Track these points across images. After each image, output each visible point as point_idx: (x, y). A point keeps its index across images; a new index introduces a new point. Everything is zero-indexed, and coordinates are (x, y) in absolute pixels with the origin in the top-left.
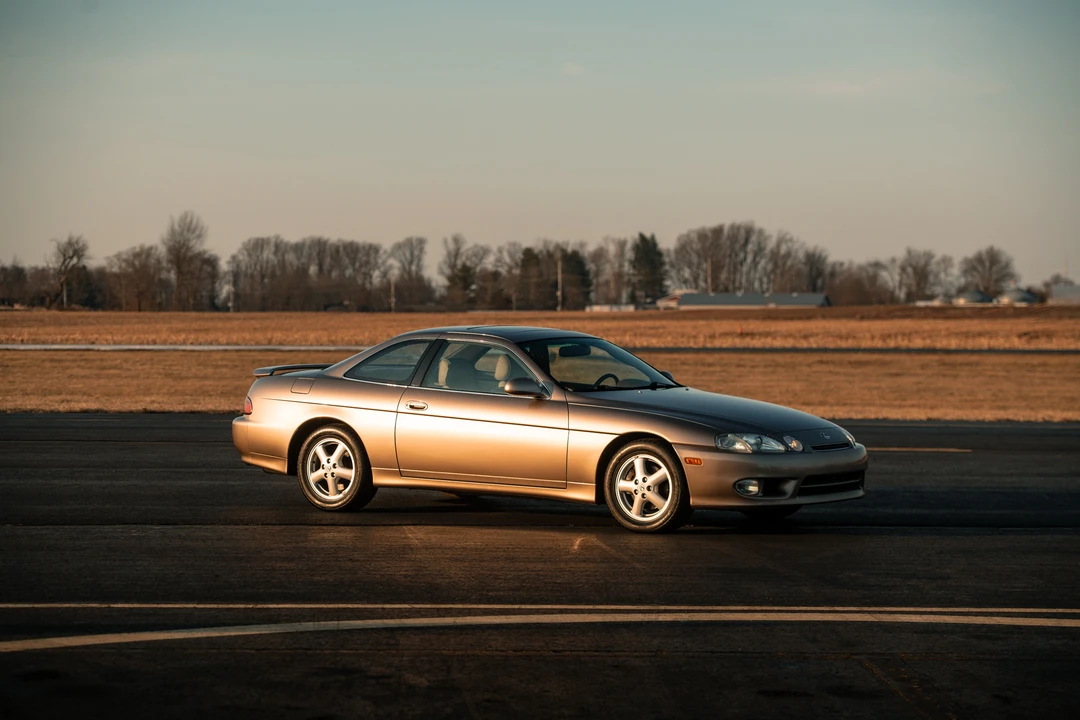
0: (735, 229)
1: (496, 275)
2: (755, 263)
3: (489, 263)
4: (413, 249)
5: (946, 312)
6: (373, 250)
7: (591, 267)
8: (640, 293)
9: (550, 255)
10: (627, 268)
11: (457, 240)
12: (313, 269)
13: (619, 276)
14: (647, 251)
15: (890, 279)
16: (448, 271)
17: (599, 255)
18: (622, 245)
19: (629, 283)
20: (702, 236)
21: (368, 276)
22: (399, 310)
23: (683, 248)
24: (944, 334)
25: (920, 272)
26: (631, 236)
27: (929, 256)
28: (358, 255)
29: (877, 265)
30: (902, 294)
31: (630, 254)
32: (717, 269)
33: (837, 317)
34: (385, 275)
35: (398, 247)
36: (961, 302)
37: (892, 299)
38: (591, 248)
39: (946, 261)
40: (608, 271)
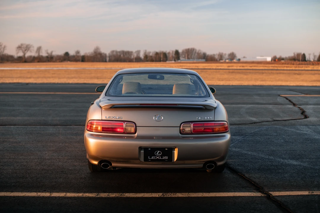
0: (191, 49)
1: (151, 56)
2: (195, 54)
3: (151, 54)
4: (138, 52)
5: (225, 62)
6: (132, 52)
7: (168, 55)
8: (176, 59)
9: (161, 53)
10: (174, 55)
11: (146, 51)
12: (122, 56)
13: (172, 56)
14: (177, 52)
15: (216, 57)
16: (144, 55)
17: (169, 53)
18: (173, 51)
19: (174, 58)
20: (186, 50)
21: (131, 57)
22: (135, 62)
23: (183, 52)
24: (225, 66)
25: (221, 56)
26: (174, 50)
27: (222, 53)
28: (129, 53)
29: (214, 55)
30: (218, 60)
31: (174, 53)
32: (188, 55)
33: (208, 63)
34: (134, 56)
35: (136, 52)
36: (227, 61)
37: (217, 60)
38: (168, 51)
39: (225, 54)
40: (171, 56)
